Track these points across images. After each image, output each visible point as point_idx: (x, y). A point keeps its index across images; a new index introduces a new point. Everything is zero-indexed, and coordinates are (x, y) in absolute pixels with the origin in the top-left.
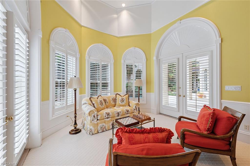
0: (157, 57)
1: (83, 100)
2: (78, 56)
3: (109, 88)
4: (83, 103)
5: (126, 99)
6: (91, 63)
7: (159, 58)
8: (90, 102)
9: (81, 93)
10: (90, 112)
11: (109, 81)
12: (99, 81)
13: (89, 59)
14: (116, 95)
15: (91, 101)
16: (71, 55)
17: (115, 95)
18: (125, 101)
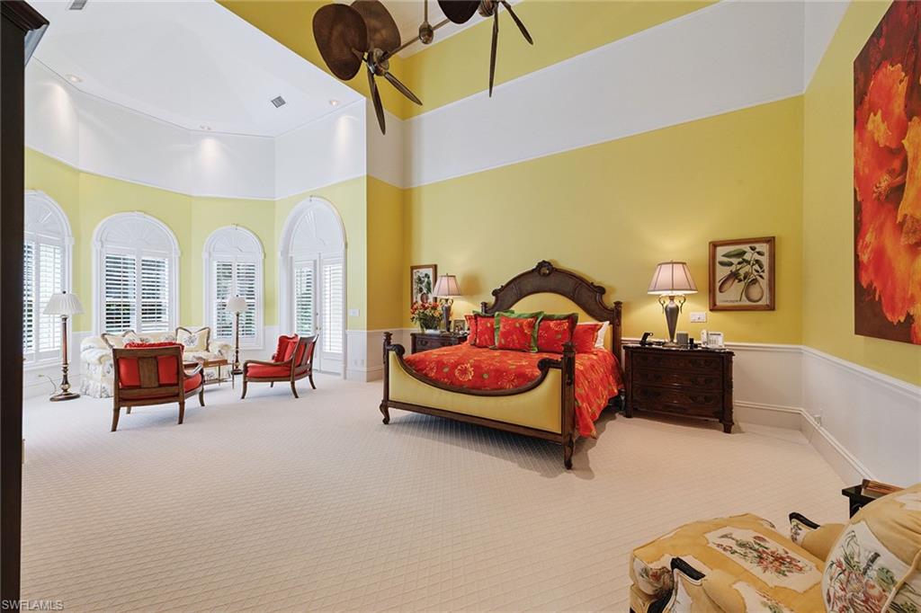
0: (285, 252)
1: (83, 342)
2: (69, 243)
3: (165, 317)
4: (82, 347)
5: (201, 337)
6: (107, 258)
7: (290, 255)
8: (104, 344)
9: (76, 329)
10: (101, 357)
11: (164, 300)
12: (134, 300)
13: (104, 250)
14: (177, 330)
15: (107, 341)
16: (49, 242)
17: (174, 331)
18: (196, 343)
